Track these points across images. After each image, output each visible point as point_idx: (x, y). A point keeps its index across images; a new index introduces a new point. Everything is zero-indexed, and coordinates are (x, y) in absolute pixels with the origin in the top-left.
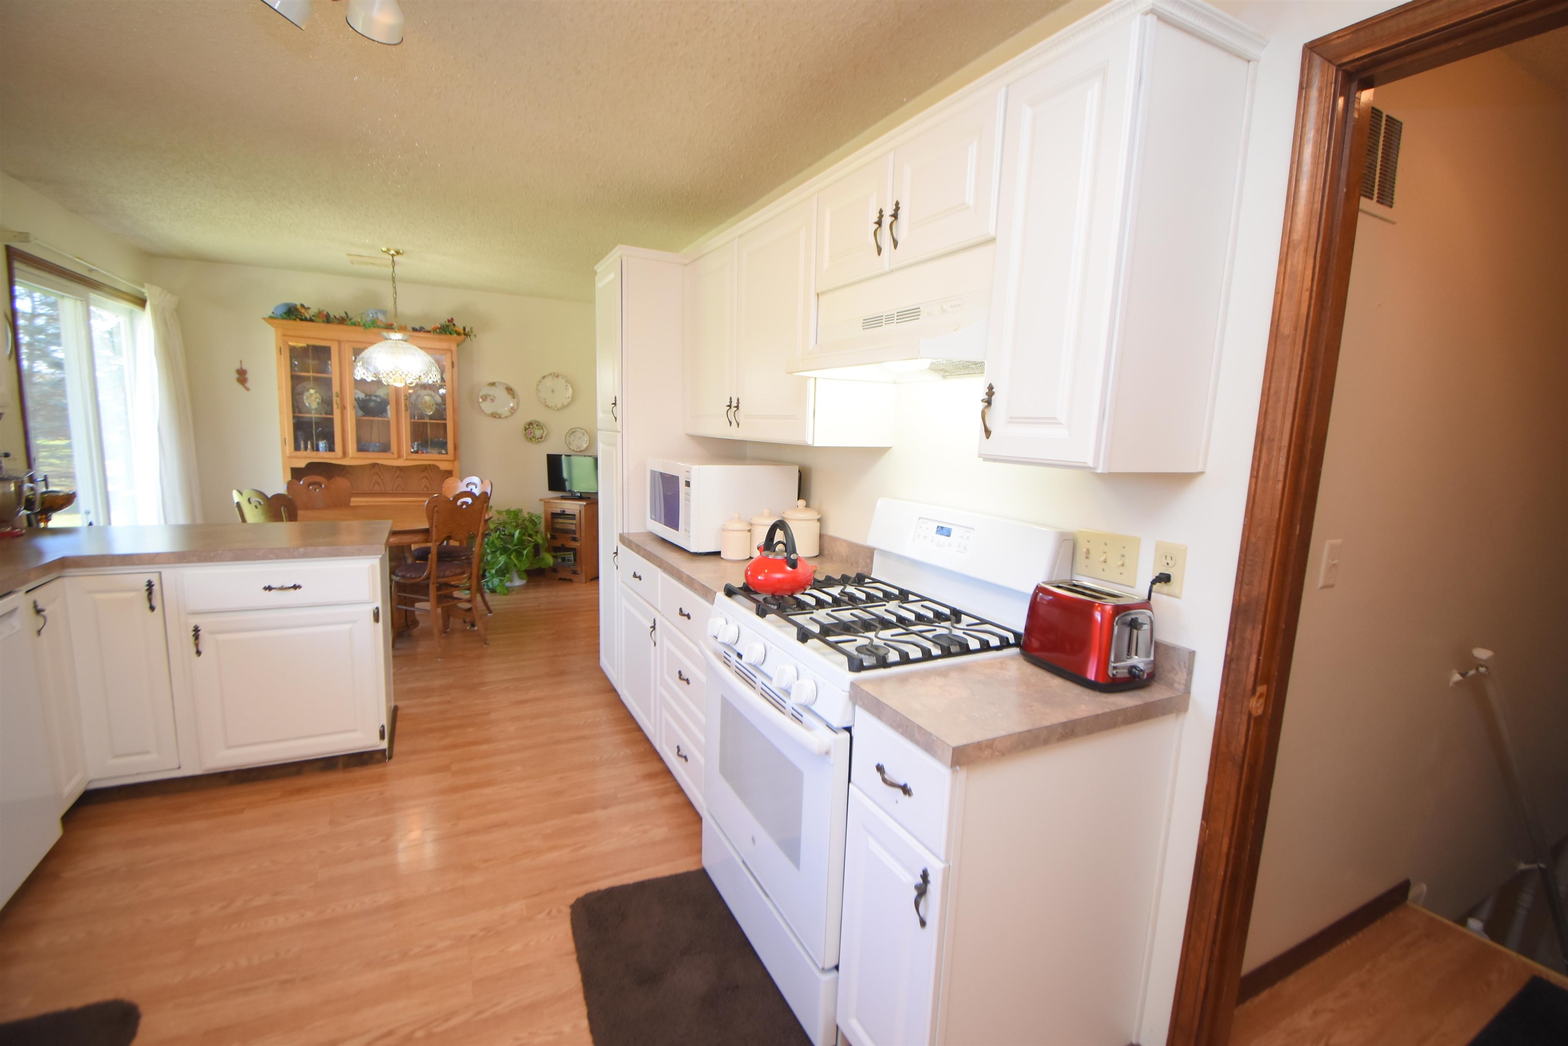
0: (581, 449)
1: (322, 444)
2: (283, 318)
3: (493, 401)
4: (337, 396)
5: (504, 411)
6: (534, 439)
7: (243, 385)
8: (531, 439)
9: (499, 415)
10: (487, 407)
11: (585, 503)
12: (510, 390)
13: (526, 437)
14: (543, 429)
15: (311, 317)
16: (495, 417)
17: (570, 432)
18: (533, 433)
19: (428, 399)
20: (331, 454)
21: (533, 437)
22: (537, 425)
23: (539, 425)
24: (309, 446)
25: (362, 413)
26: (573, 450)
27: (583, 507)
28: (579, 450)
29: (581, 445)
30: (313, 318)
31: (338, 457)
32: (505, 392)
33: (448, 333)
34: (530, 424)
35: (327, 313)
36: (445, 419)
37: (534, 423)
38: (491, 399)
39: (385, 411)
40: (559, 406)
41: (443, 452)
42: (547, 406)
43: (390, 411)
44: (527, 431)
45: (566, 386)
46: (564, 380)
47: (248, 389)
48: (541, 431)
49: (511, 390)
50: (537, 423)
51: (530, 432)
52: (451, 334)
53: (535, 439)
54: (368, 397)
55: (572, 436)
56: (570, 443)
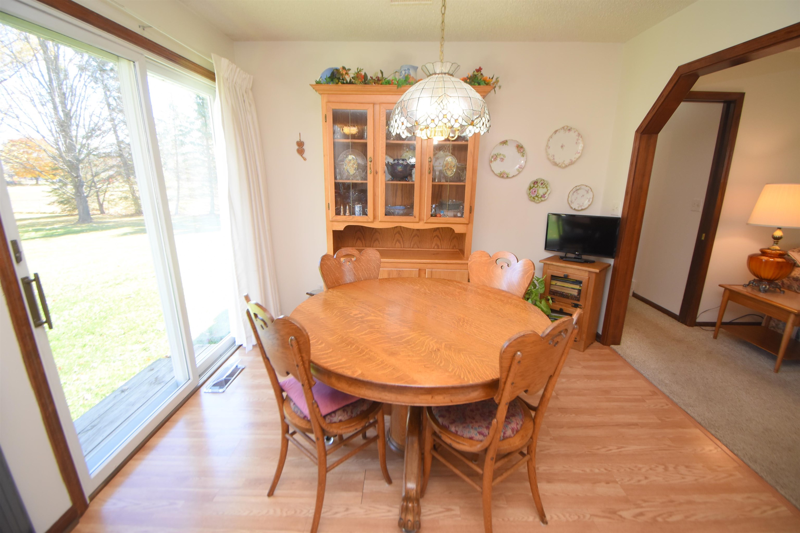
0: (583, 208)
1: (358, 208)
2: (328, 83)
3: (502, 160)
4: (371, 162)
5: (512, 171)
6: (536, 198)
7: (302, 156)
8: (534, 198)
9: (506, 174)
10: (498, 167)
11: (597, 271)
12: (520, 148)
13: (530, 196)
14: (547, 188)
15: (350, 80)
16: (503, 177)
17: (574, 190)
18: (536, 192)
19: (451, 160)
20: (364, 218)
21: (536, 196)
22: (542, 184)
23: (544, 183)
24: (348, 212)
25: (390, 177)
26: (575, 209)
27: (594, 276)
28: (580, 209)
29: (583, 204)
30: (353, 80)
31: (370, 220)
32: (515, 150)
33: (476, 84)
34: (535, 182)
35: (365, 73)
36: (463, 181)
37: (539, 181)
38: (501, 159)
39: (411, 175)
40: (567, 162)
41: (459, 215)
42: (556, 164)
43: (415, 173)
44: (531, 190)
45: (578, 140)
46: (577, 133)
47: (305, 159)
48: (545, 190)
49: (522, 147)
50: (542, 181)
51: (534, 191)
52: (479, 84)
53: (538, 198)
54: (396, 162)
55: (575, 194)
56: (571, 202)
